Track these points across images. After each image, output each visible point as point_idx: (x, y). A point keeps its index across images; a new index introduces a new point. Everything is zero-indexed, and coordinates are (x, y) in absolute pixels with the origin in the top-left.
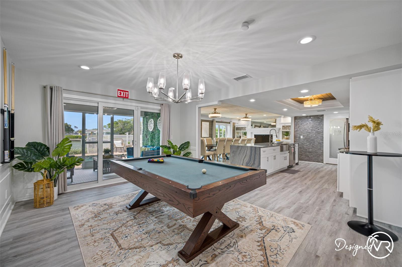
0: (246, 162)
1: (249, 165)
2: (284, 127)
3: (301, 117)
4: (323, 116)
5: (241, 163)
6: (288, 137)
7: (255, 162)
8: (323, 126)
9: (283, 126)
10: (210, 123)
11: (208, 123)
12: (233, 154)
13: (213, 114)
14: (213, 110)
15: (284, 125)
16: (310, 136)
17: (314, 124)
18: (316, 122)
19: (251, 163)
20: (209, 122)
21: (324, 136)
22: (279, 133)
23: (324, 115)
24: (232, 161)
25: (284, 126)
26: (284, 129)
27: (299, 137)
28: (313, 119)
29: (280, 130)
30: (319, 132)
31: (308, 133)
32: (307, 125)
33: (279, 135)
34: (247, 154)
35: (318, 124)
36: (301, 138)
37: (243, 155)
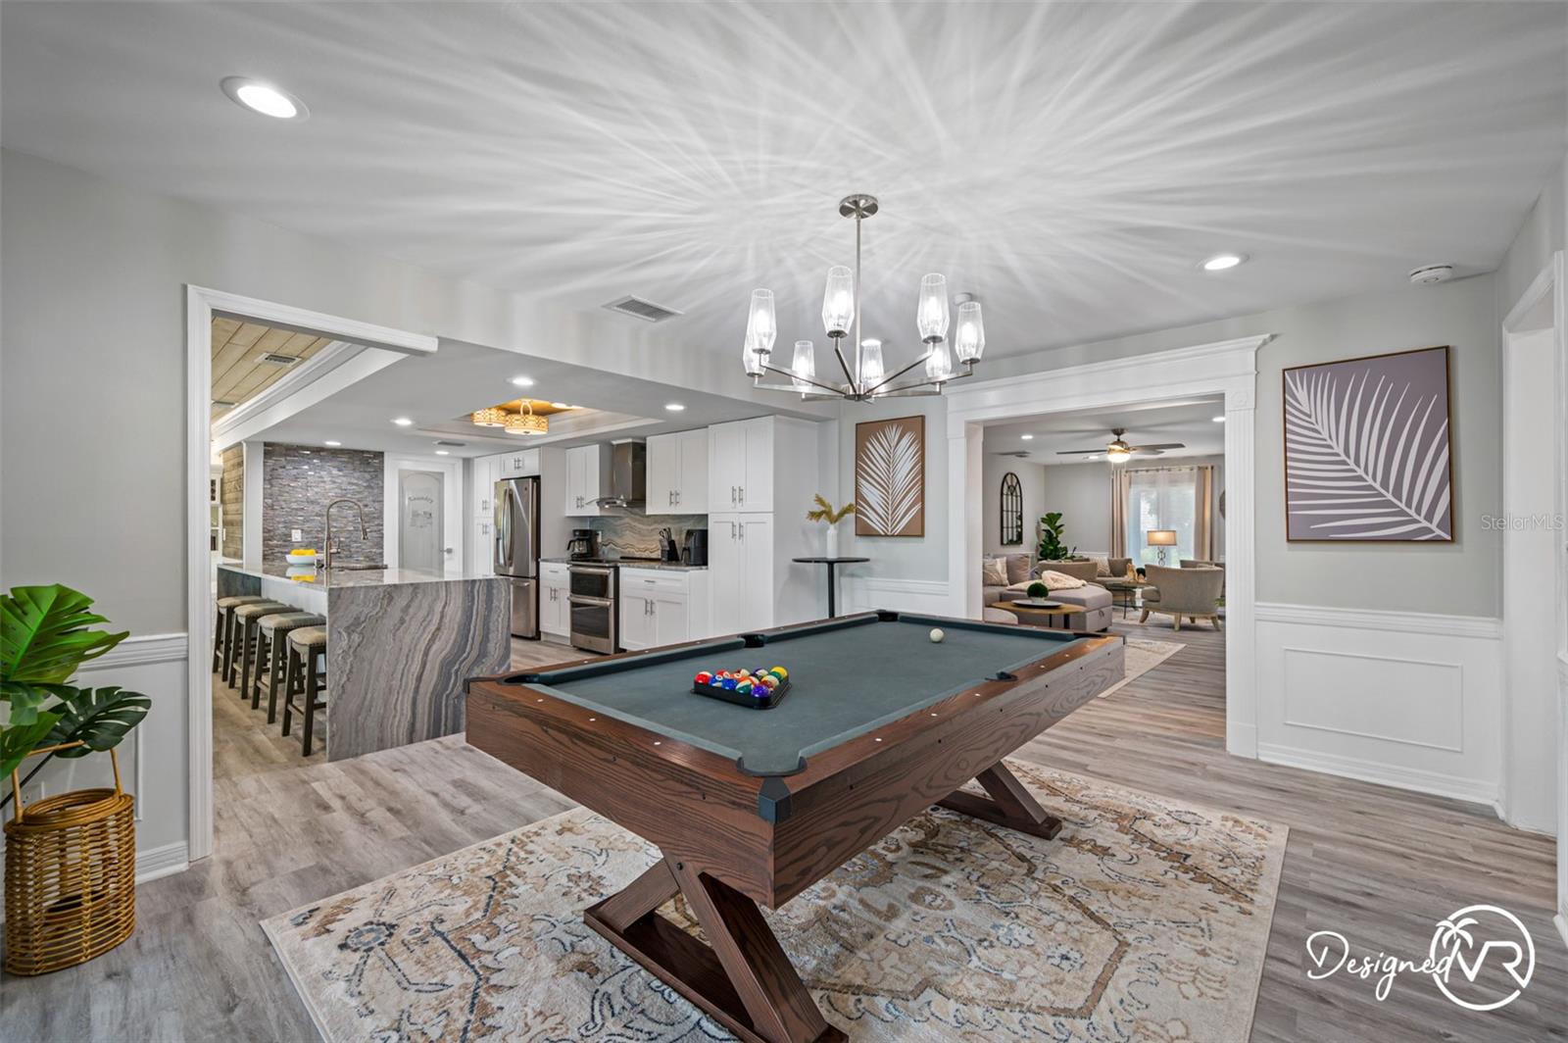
0: (444, 659)
1: (456, 667)
3: (295, 449)
4: (383, 456)
5: (413, 671)
7: (486, 647)
8: (382, 493)
12: (354, 636)
16: (332, 532)
17: (349, 483)
18: (356, 474)
21: (385, 532)
23: (386, 455)
24: (348, 679)
27: (285, 535)
28: (348, 463)
30: (367, 515)
32: (322, 484)
34: (446, 620)
35: (365, 484)
36: (294, 540)
37: (422, 628)
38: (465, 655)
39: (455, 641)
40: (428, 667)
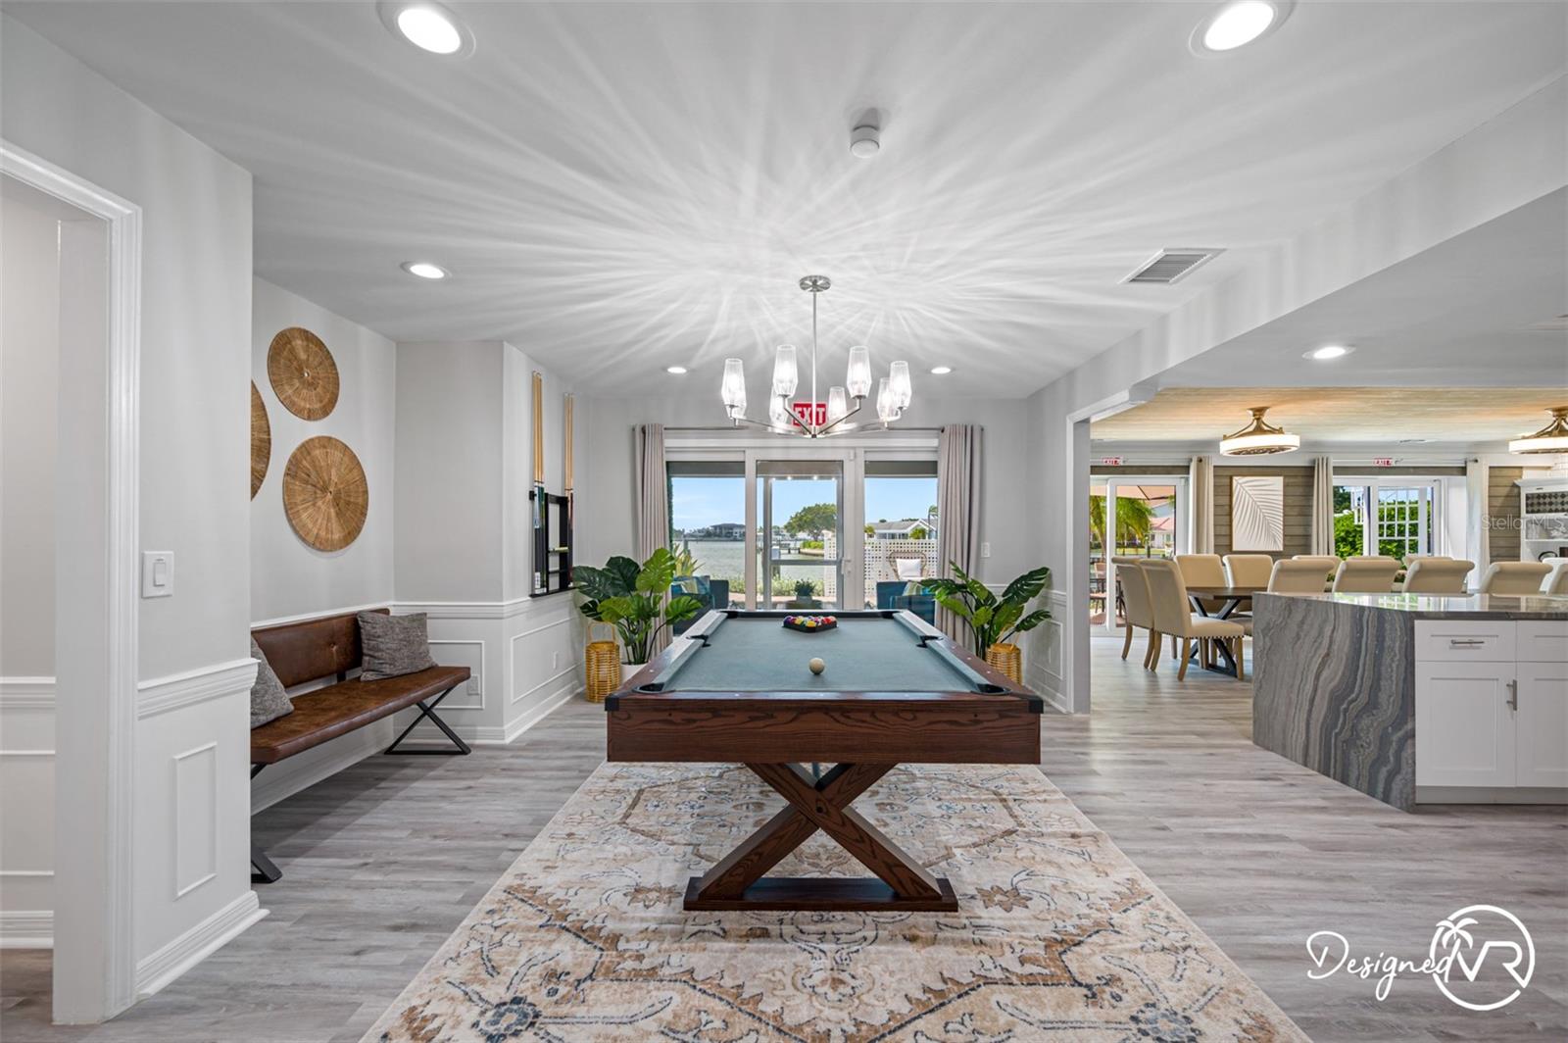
0: (1332, 692)
1: (1344, 706)
5: (1306, 691)
7: (1377, 696)
10: (1292, 480)
11: (1277, 483)
12: (1267, 639)
13: (1241, 436)
14: (1247, 419)
19: (1353, 701)
20: (1285, 477)
24: (1264, 677)
34: (1335, 647)
38: (1353, 696)
39: (1343, 673)
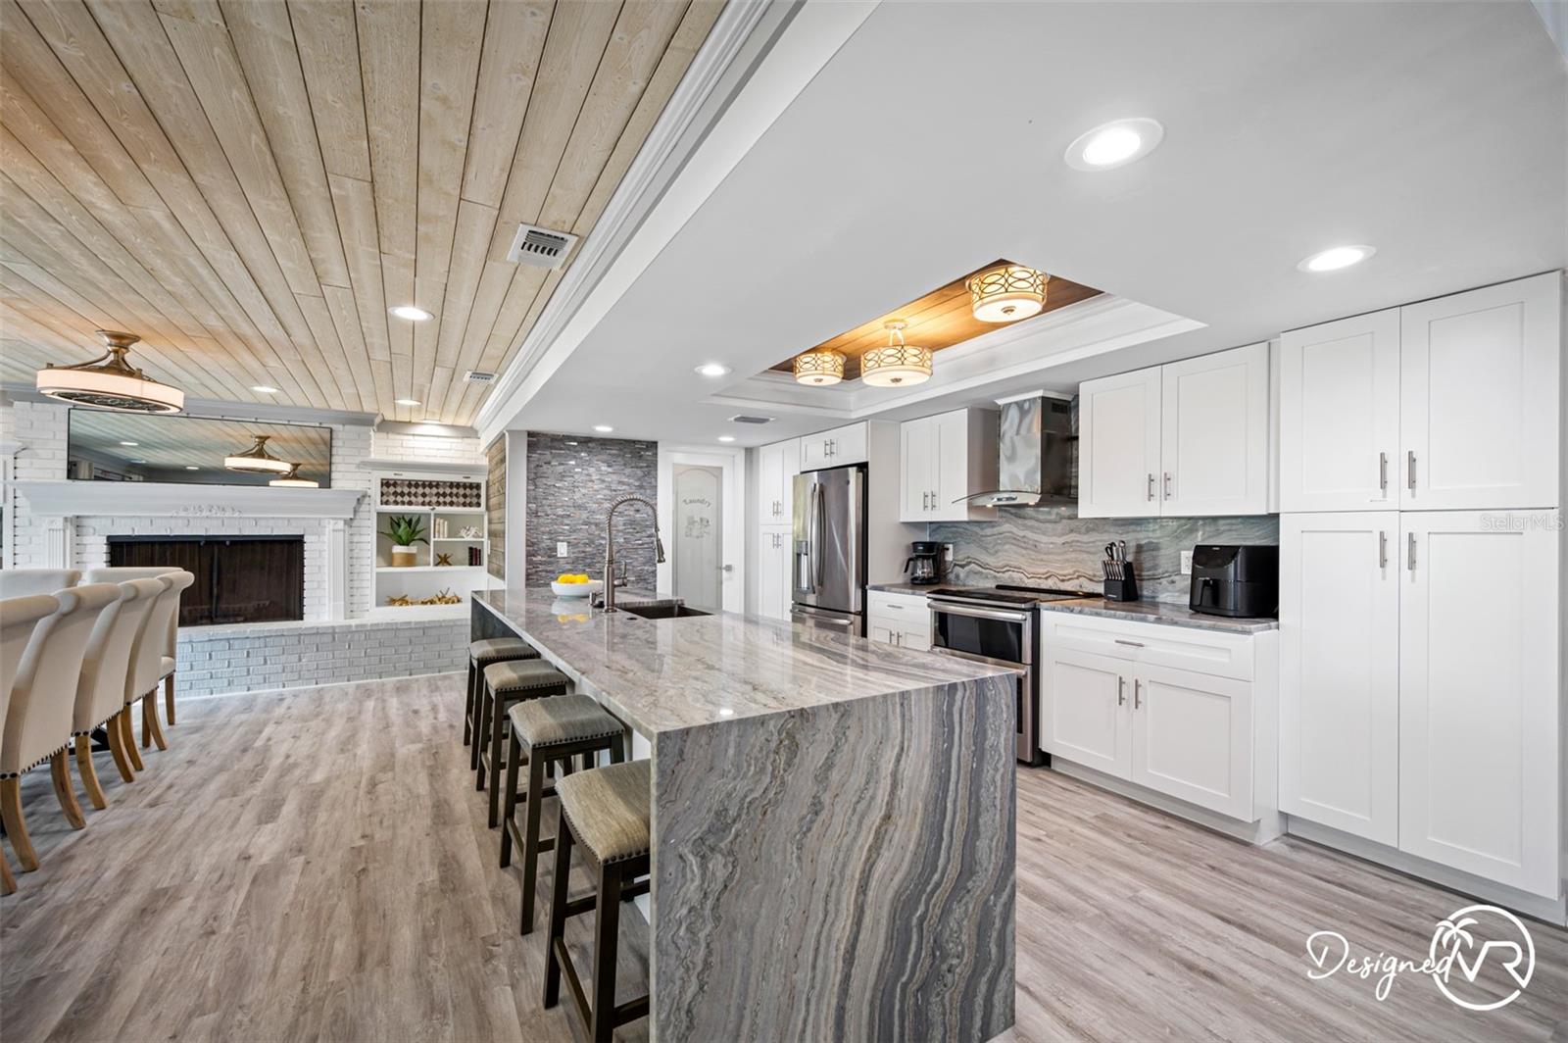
2: (392, 489)
3: (560, 440)
4: (656, 447)
6: (413, 549)
8: (655, 495)
9: (386, 483)
15: (390, 475)
16: (601, 544)
17: (620, 482)
18: (628, 471)
22: (355, 523)
23: (660, 445)
25: (395, 485)
26: (392, 499)
27: (550, 549)
29: (364, 507)
31: (593, 527)
32: (590, 484)
33: (356, 539)
34: (902, 793)
35: (637, 484)
36: (559, 556)
37: (855, 819)
38: (936, 877)
40: (867, 921)
